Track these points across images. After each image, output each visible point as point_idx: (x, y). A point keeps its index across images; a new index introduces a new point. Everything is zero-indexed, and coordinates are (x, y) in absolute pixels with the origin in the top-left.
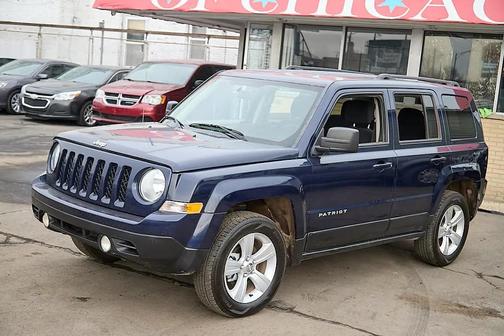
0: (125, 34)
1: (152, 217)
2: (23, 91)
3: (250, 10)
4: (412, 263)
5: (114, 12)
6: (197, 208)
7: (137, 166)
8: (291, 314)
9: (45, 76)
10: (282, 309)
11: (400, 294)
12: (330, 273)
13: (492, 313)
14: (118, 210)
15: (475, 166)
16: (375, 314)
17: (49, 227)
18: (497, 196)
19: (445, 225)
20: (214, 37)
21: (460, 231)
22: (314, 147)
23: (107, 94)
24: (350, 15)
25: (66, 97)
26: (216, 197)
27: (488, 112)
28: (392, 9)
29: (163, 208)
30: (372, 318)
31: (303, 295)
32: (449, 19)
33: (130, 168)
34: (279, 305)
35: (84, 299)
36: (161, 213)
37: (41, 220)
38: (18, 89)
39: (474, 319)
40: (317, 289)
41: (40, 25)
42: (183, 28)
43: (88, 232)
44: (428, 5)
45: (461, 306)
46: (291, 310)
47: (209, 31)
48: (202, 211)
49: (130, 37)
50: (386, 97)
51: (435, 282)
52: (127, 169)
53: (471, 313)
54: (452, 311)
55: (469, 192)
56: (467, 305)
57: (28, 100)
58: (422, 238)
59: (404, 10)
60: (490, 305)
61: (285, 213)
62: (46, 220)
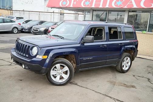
0: (59, 14)
1: (34, 59)
2: (33, 28)
4: (115, 72)
5: (52, 8)
7: (31, 46)
8: (76, 85)
9: (39, 24)
10: (74, 84)
11: (108, 80)
12: (91, 74)
13: (133, 87)
14: (27, 57)
15: (134, 46)
16: (99, 86)
18: (147, 54)
19: (124, 62)
20: (80, 14)
21: (129, 64)
22: (82, 41)
23: (51, 28)
24: (108, 7)
25: (42, 29)
26: (51, 54)
27: (145, 32)
29: (37, 57)
30: (98, 87)
31: (81, 80)
34: (73, 83)
35: (21, 80)
38: (32, 27)
39: (127, 88)
40: (85, 78)
41: (39, 12)
42: (73, 12)
44: (128, 3)
45: (124, 84)
46: (76, 84)
47: (79, 13)
48: (47, 58)
49: (60, 15)
50: (105, 28)
51: (120, 77)
52: (29, 47)
53: (127, 86)
54: (122, 86)
55: (132, 53)
56: (126, 84)
57: (34, 30)
58: (117, 65)
59: (122, 5)
60: (134, 84)
61: (73, 58)
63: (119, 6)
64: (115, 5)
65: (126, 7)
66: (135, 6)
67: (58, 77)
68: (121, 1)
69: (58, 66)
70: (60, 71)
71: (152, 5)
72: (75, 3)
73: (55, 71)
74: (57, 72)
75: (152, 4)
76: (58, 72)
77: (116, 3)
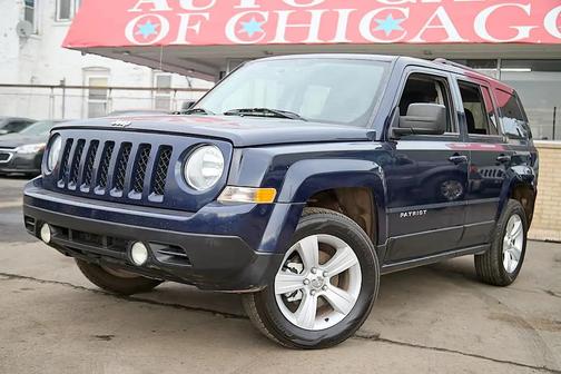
0: (87, 91)
3: (236, 40)
5: (85, 51)
6: (268, 195)
7: (179, 144)
8: (376, 343)
9: (5, 132)
10: (365, 337)
14: (155, 207)
17: (51, 244)
21: (519, 245)
22: (391, 129)
24: (344, 40)
25: (30, 150)
26: (291, 184)
28: (388, 33)
29: (223, 197)
32: (450, 39)
33: (171, 148)
35: (107, 338)
36: (220, 204)
37: (39, 236)
43: (110, 239)
44: (427, 26)
46: (376, 338)
48: (276, 200)
49: (91, 96)
52: (166, 149)
59: (401, 33)
61: (362, 212)
62: (46, 233)
63: (391, 37)
64: (373, 34)
65: (417, 39)
66: (454, 36)
67: (310, 304)
68: (395, 18)
69: (309, 245)
70: (319, 273)
71: (517, 32)
72: (197, 28)
73: (294, 276)
74: (302, 277)
75: (518, 28)
76: (310, 276)
77: (377, 24)
